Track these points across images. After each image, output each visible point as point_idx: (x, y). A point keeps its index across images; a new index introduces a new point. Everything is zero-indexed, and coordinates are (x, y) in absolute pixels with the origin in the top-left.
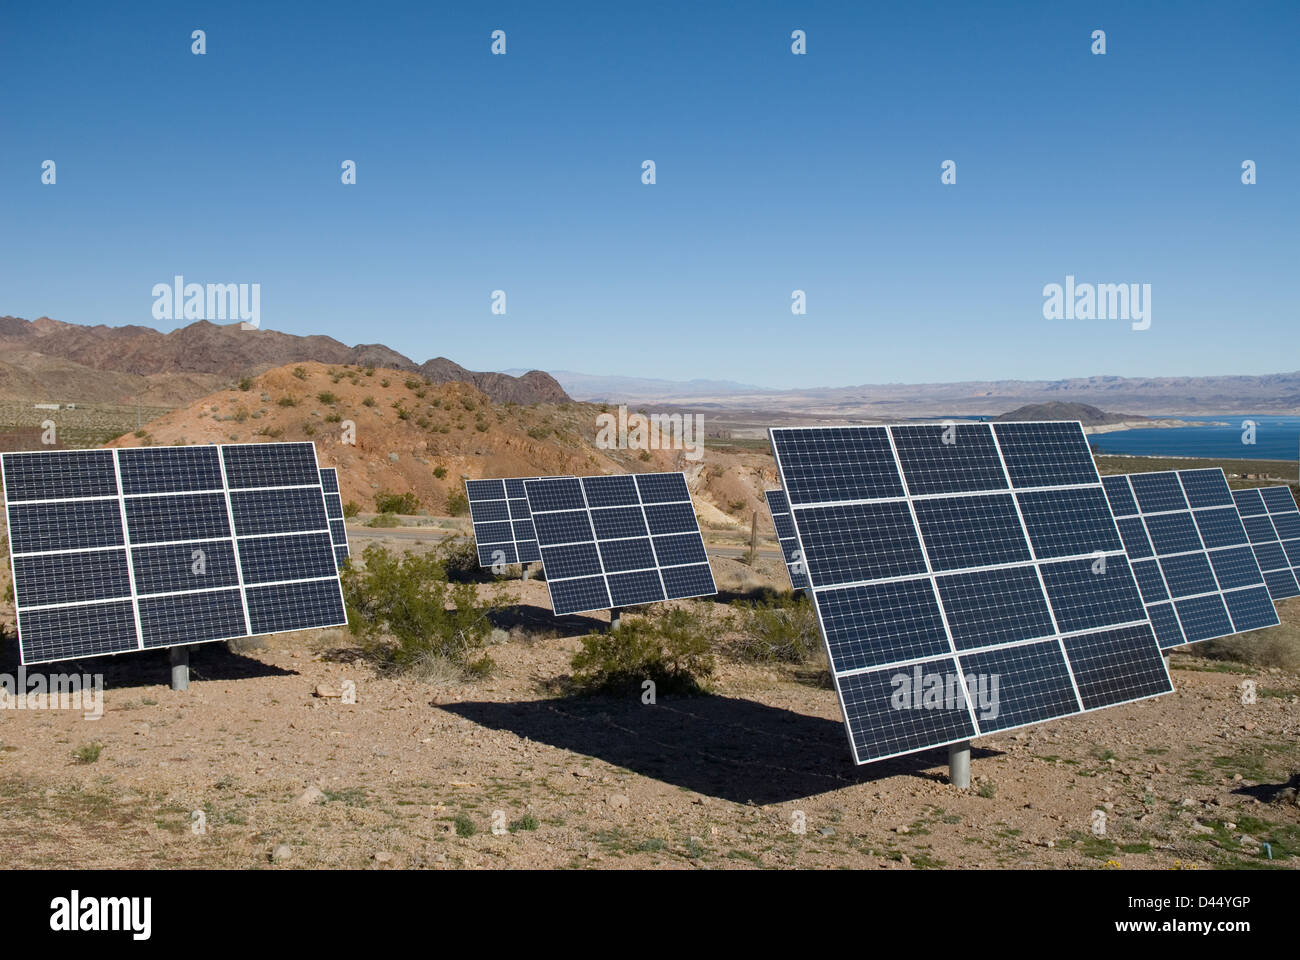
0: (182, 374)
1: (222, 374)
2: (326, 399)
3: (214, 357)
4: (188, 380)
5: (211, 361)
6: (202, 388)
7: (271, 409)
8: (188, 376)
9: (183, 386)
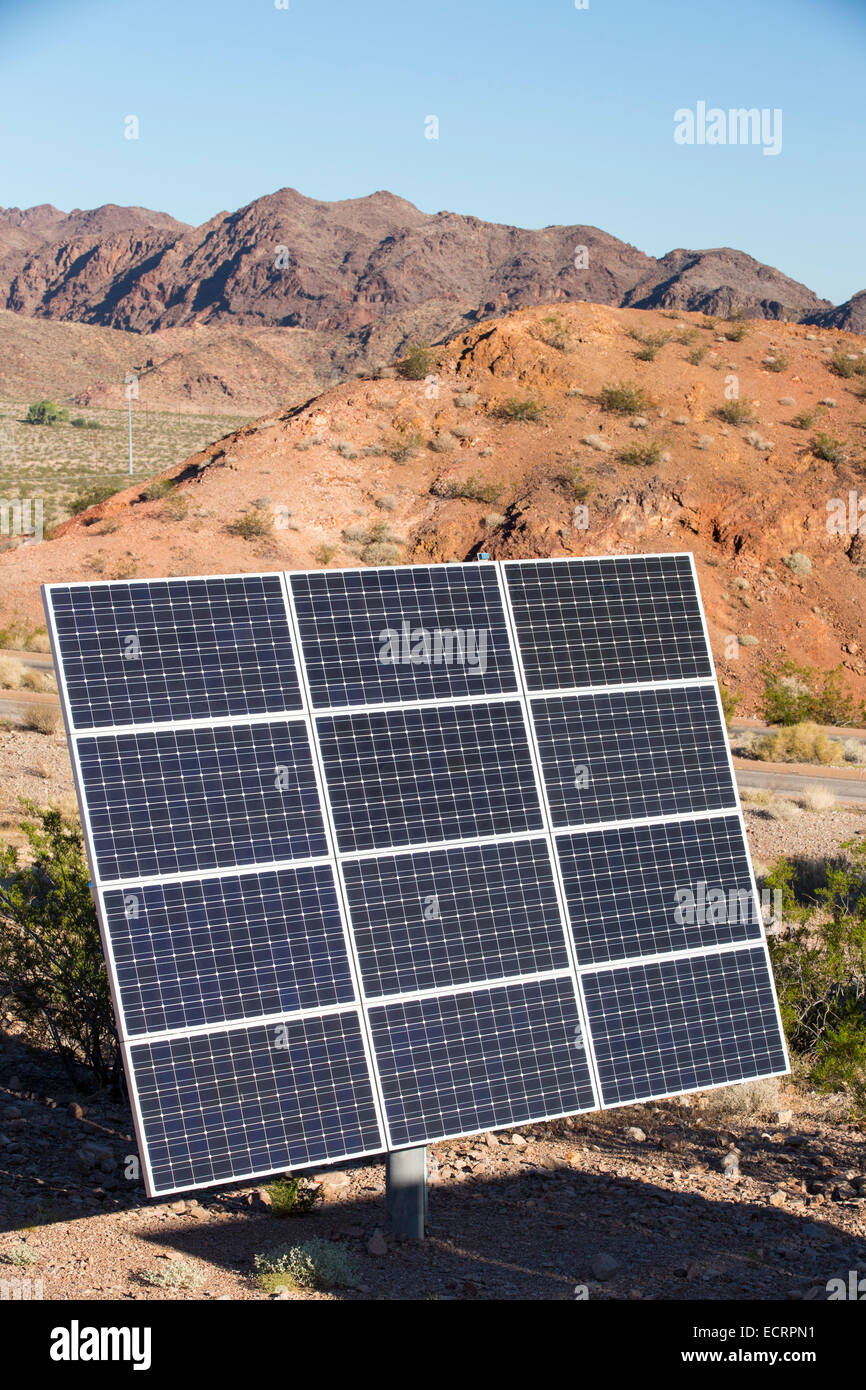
0: (232, 329)
1: (326, 329)
2: (614, 403)
3: (308, 283)
4: (247, 344)
5: (301, 294)
6: (279, 364)
7: (480, 431)
8: (246, 334)
9: (231, 355)
